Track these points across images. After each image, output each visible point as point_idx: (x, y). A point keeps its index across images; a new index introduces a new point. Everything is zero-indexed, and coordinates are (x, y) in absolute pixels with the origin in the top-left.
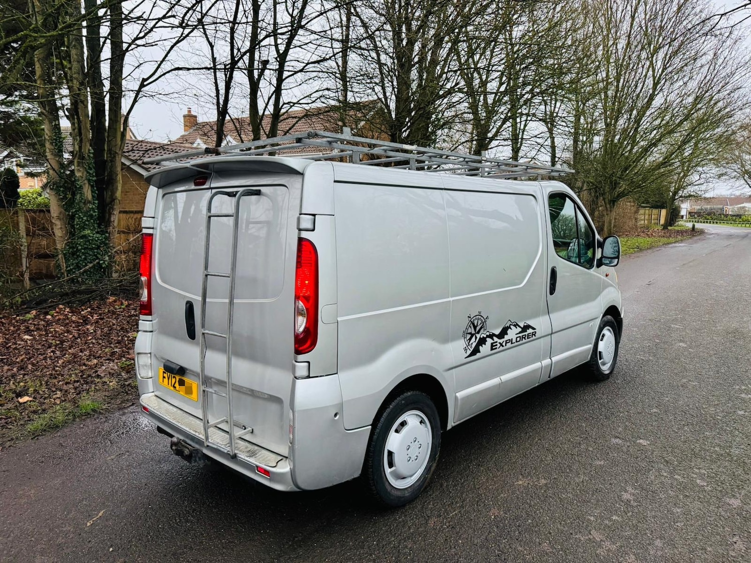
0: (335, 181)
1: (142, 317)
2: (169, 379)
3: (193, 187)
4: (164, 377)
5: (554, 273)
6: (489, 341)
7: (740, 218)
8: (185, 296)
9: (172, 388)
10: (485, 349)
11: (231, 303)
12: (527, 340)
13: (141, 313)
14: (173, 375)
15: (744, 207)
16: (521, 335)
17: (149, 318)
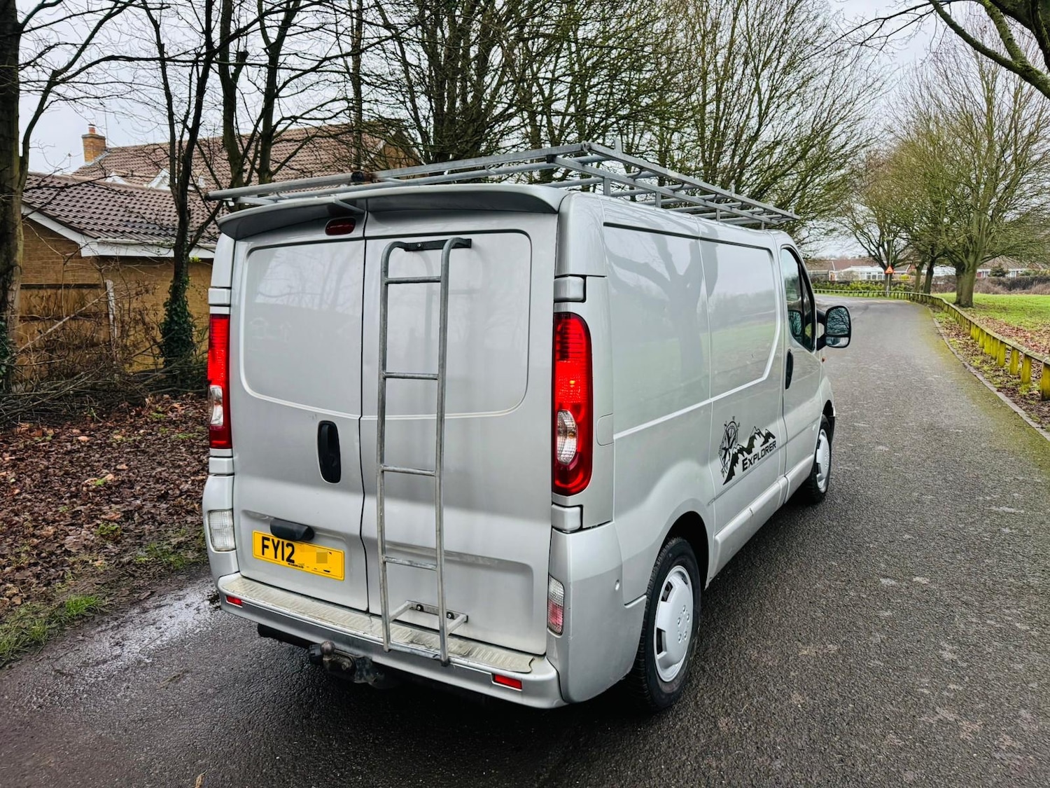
0: (606, 224)
1: (213, 451)
2: (276, 549)
3: (324, 236)
4: (265, 546)
5: (790, 357)
6: (741, 457)
7: (848, 285)
8: (316, 414)
9: (285, 563)
10: (738, 468)
11: (441, 419)
12: (770, 453)
13: (213, 446)
14: (286, 542)
15: (851, 272)
16: (764, 447)
17: (227, 452)
